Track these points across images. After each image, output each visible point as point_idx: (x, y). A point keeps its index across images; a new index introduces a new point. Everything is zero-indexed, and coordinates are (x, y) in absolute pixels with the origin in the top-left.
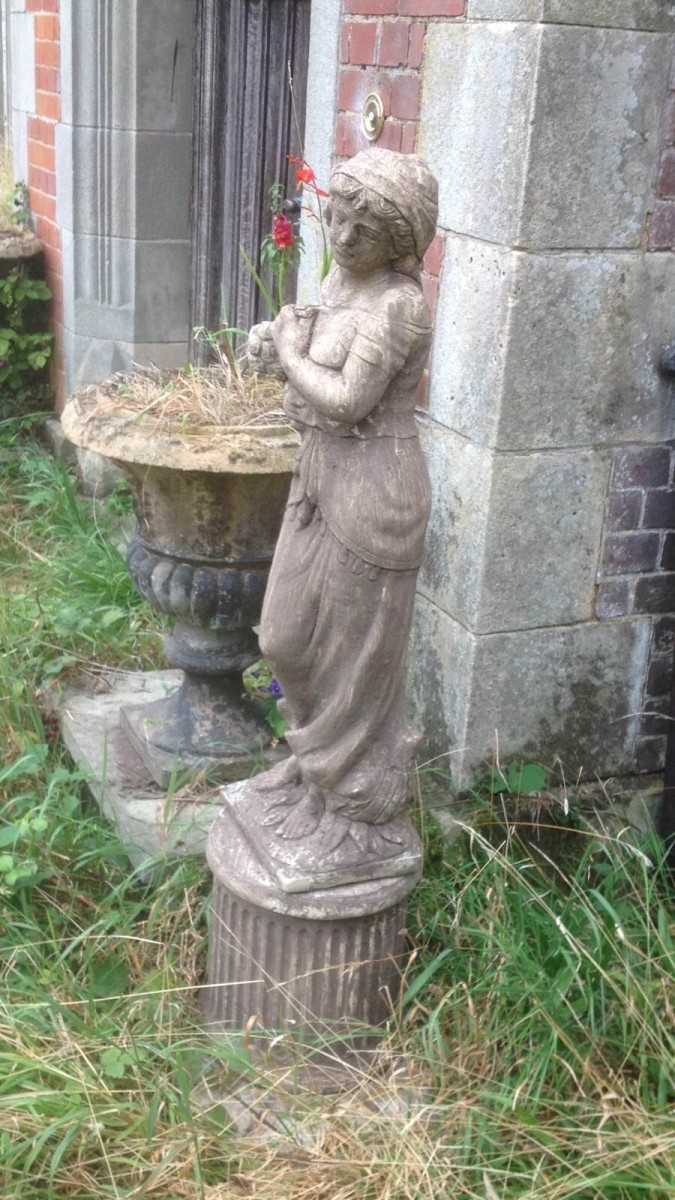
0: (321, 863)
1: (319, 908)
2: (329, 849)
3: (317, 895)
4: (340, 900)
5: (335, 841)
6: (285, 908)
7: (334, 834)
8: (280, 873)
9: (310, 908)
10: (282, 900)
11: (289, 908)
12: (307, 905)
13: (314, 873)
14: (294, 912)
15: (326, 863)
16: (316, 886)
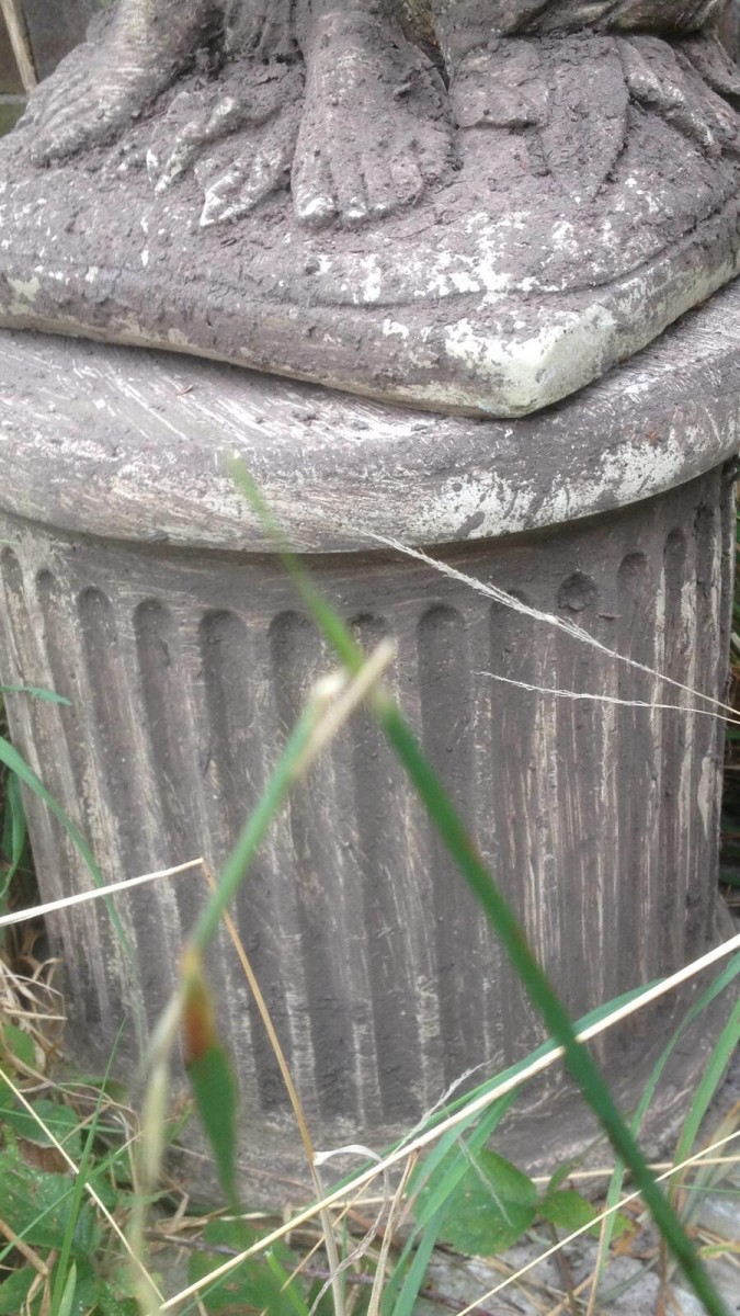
0: (608, 235)
1: (658, 442)
2: (596, 170)
3: (634, 386)
4: (715, 379)
5: (608, 131)
6: (524, 501)
7: (580, 112)
8: (461, 342)
9: (627, 454)
10: (503, 467)
11: (544, 491)
12: (614, 445)
13: (603, 284)
14: (564, 504)
15: (628, 230)
16: (624, 346)
